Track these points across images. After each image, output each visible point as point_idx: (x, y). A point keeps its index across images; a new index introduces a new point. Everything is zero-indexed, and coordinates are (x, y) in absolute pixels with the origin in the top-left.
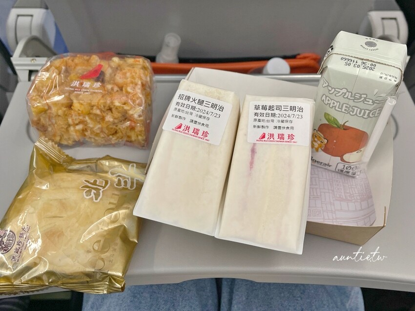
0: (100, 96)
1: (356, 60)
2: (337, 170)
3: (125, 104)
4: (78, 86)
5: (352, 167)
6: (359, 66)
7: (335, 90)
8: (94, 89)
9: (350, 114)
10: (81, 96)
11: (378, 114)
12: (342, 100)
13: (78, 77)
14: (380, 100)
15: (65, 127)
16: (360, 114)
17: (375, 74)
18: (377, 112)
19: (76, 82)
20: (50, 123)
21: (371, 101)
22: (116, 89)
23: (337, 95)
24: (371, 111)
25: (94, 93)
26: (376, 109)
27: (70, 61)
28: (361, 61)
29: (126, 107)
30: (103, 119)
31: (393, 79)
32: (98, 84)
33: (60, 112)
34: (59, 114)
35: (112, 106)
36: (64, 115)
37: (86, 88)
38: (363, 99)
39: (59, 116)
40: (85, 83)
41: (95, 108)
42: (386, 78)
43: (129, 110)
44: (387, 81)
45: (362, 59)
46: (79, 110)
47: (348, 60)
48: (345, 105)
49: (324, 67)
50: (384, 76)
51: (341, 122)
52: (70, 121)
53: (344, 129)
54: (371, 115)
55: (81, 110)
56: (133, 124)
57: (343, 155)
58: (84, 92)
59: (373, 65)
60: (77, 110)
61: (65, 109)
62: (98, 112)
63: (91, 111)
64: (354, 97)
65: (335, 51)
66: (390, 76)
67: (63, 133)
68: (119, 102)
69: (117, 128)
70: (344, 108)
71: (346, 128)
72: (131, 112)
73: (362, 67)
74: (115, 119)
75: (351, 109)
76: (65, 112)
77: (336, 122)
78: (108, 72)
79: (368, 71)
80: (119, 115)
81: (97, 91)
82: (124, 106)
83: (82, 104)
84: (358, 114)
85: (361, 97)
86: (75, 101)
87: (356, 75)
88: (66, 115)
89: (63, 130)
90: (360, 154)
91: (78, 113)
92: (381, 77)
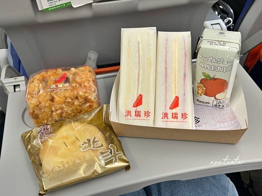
0: (70, 91)
1: (215, 41)
2: (213, 105)
3: (85, 93)
4: (55, 87)
5: (221, 102)
6: (217, 45)
7: (206, 59)
8: (65, 87)
9: (216, 71)
10: (58, 93)
11: (231, 69)
12: (211, 64)
13: (53, 83)
14: (231, 61)
15: (50, 113)
16: (221, 70)
17: (226, 48)
18: (230, 68)
19: (53, 85)
20: (40, 112)
21: (226, 62)
22: (78, 85)
23: (208, 61)
24: (227, 68)
25: (66, 89)
26: (229, 66)
27: (45, 74)
28: (218, 42)
29: (86, 95)
30: (73, 104)
31: (236, 49)
32: (67, 84)
33: (47, 105)
34: (46, 106)
35: (78, 96)
36: (49, 106)
37: (60, 88)
38: (222, 61)
39: (46, 107)
40: (59, 85)
41: (68, 98)
42: (232, 49)
43: (89, 96)
44: (233, 50)
45: (219, 41)
46: (59, 101)
47: (211, 42)
48: (212, 66)
49: (199, 47)
50: (231, 48)
51: (212, 76)
52: (53, 109)
53: (214, 80)
54: (227, 70)
55: (60, 101)
56: (91, 104)
57: (216, 95)
58: (60, 90)
59: (225, 43)
60: (57, 101)
61: (50, 102)
62: (70, 100)
63: (66, 100)
64: (217, 61)
65: (203, 39)
66: (234, 48)
67: (48, 117)
68: (82, 92)
69: (82, 108)
70: (212, 68)
71: (215, 79)
72: (89, 97)
73: (219, 45)
74: (80, 103)
75: (216, 68)
76: (50, 103)
77: (209, 77)
78: (71, 77)
79: (222, 47)
80: (83, 100)
81: (67, 88)
82: (85, 94)
83: (60, 97)
84: (220, 70)
85: (220, 61)
86: (55, 96)
87: (216, 49)
88: (50, 106)
89: (49, 115)
90: (224, 94)
91: (59, 103)
92: (229, 49)
